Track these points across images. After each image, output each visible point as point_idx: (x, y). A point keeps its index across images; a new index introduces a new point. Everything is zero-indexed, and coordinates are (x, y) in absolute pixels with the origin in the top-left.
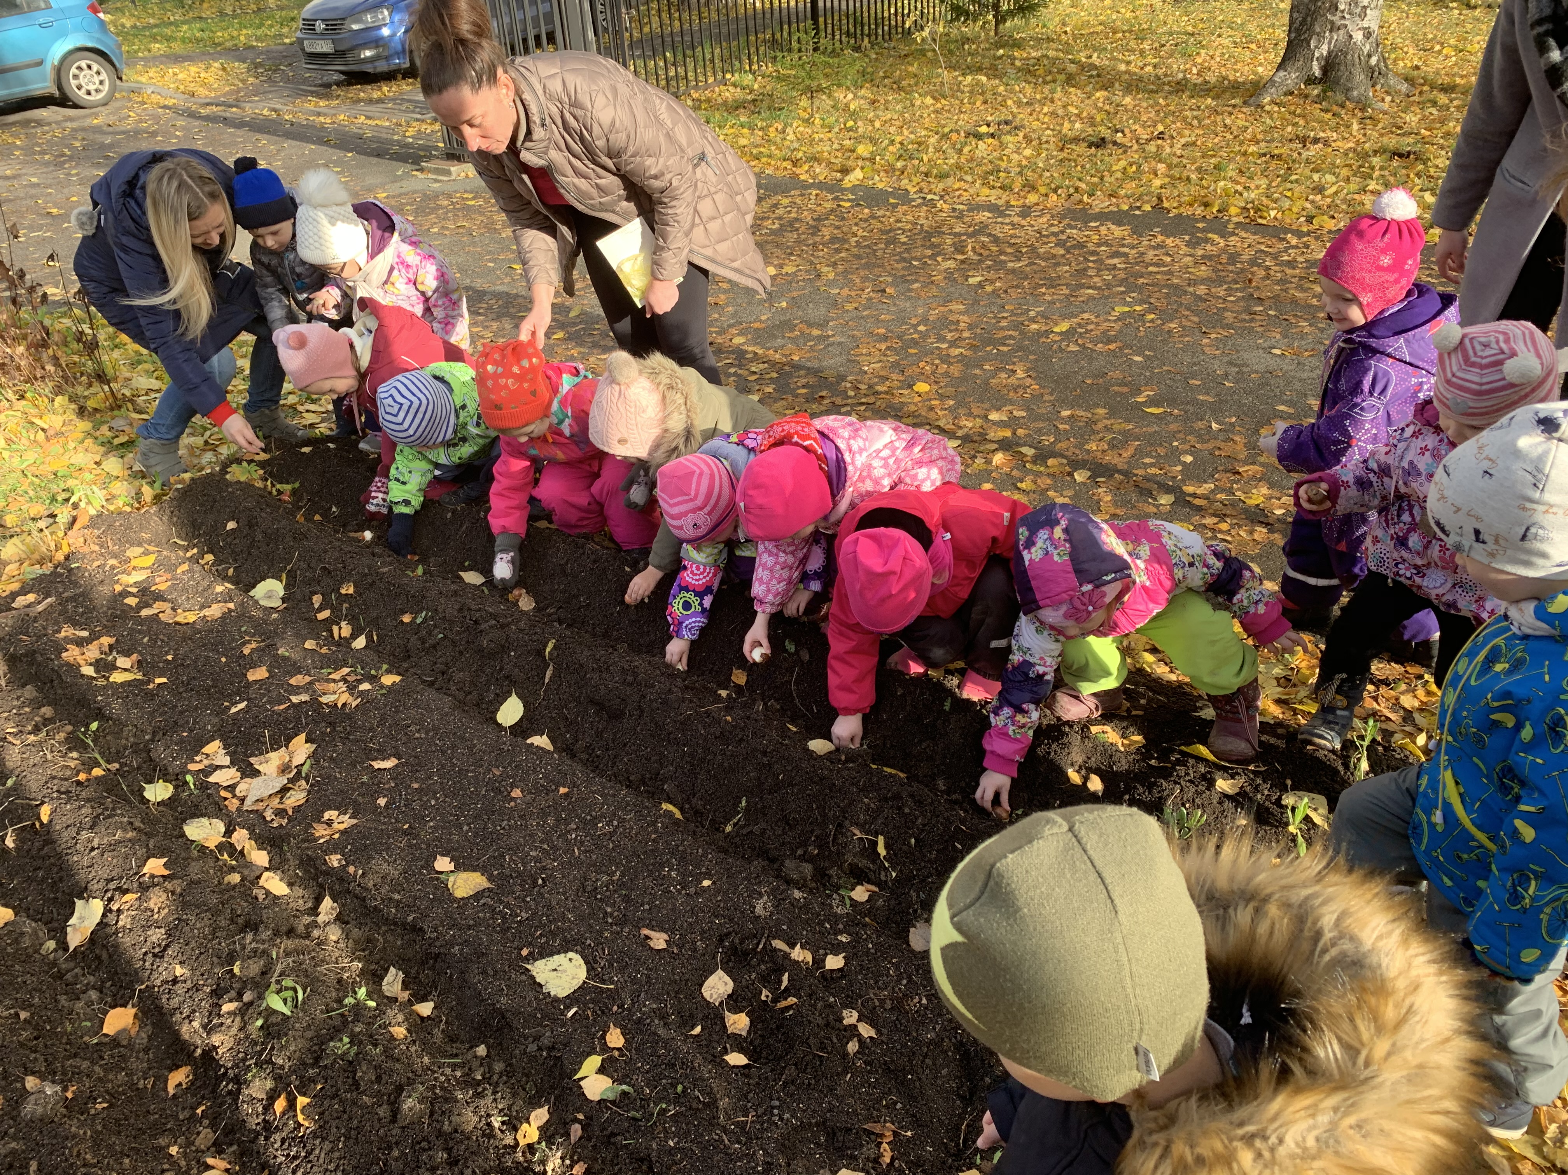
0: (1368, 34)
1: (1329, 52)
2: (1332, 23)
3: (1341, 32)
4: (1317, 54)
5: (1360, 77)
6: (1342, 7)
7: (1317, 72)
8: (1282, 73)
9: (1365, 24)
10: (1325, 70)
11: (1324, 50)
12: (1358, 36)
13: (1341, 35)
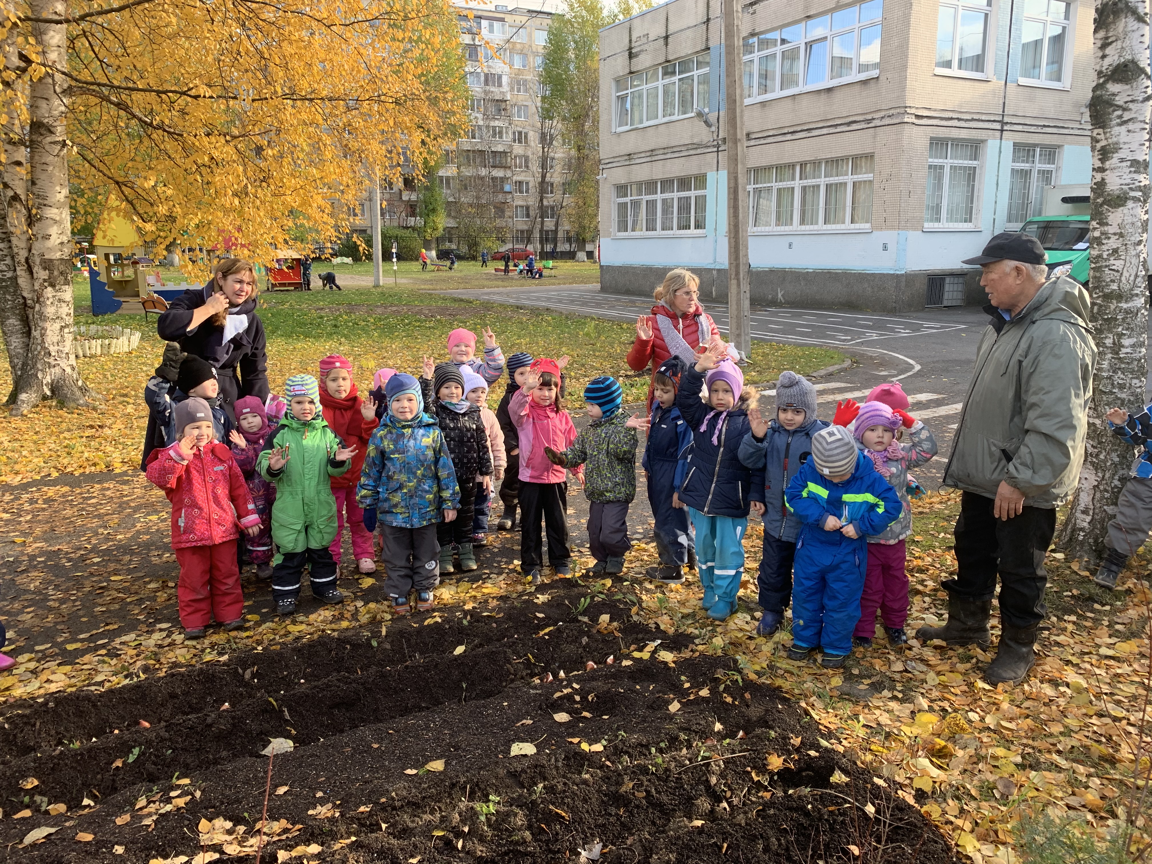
0: (73, 369)
1: (53, 381)
2: (49, 363)
3: (57, 368)
4: (45, 382)
5: (78, 393)
7: (49, 393)
10: (53, 391)
11: (48, 379)
12: (68, 370)
13: (57, 370)
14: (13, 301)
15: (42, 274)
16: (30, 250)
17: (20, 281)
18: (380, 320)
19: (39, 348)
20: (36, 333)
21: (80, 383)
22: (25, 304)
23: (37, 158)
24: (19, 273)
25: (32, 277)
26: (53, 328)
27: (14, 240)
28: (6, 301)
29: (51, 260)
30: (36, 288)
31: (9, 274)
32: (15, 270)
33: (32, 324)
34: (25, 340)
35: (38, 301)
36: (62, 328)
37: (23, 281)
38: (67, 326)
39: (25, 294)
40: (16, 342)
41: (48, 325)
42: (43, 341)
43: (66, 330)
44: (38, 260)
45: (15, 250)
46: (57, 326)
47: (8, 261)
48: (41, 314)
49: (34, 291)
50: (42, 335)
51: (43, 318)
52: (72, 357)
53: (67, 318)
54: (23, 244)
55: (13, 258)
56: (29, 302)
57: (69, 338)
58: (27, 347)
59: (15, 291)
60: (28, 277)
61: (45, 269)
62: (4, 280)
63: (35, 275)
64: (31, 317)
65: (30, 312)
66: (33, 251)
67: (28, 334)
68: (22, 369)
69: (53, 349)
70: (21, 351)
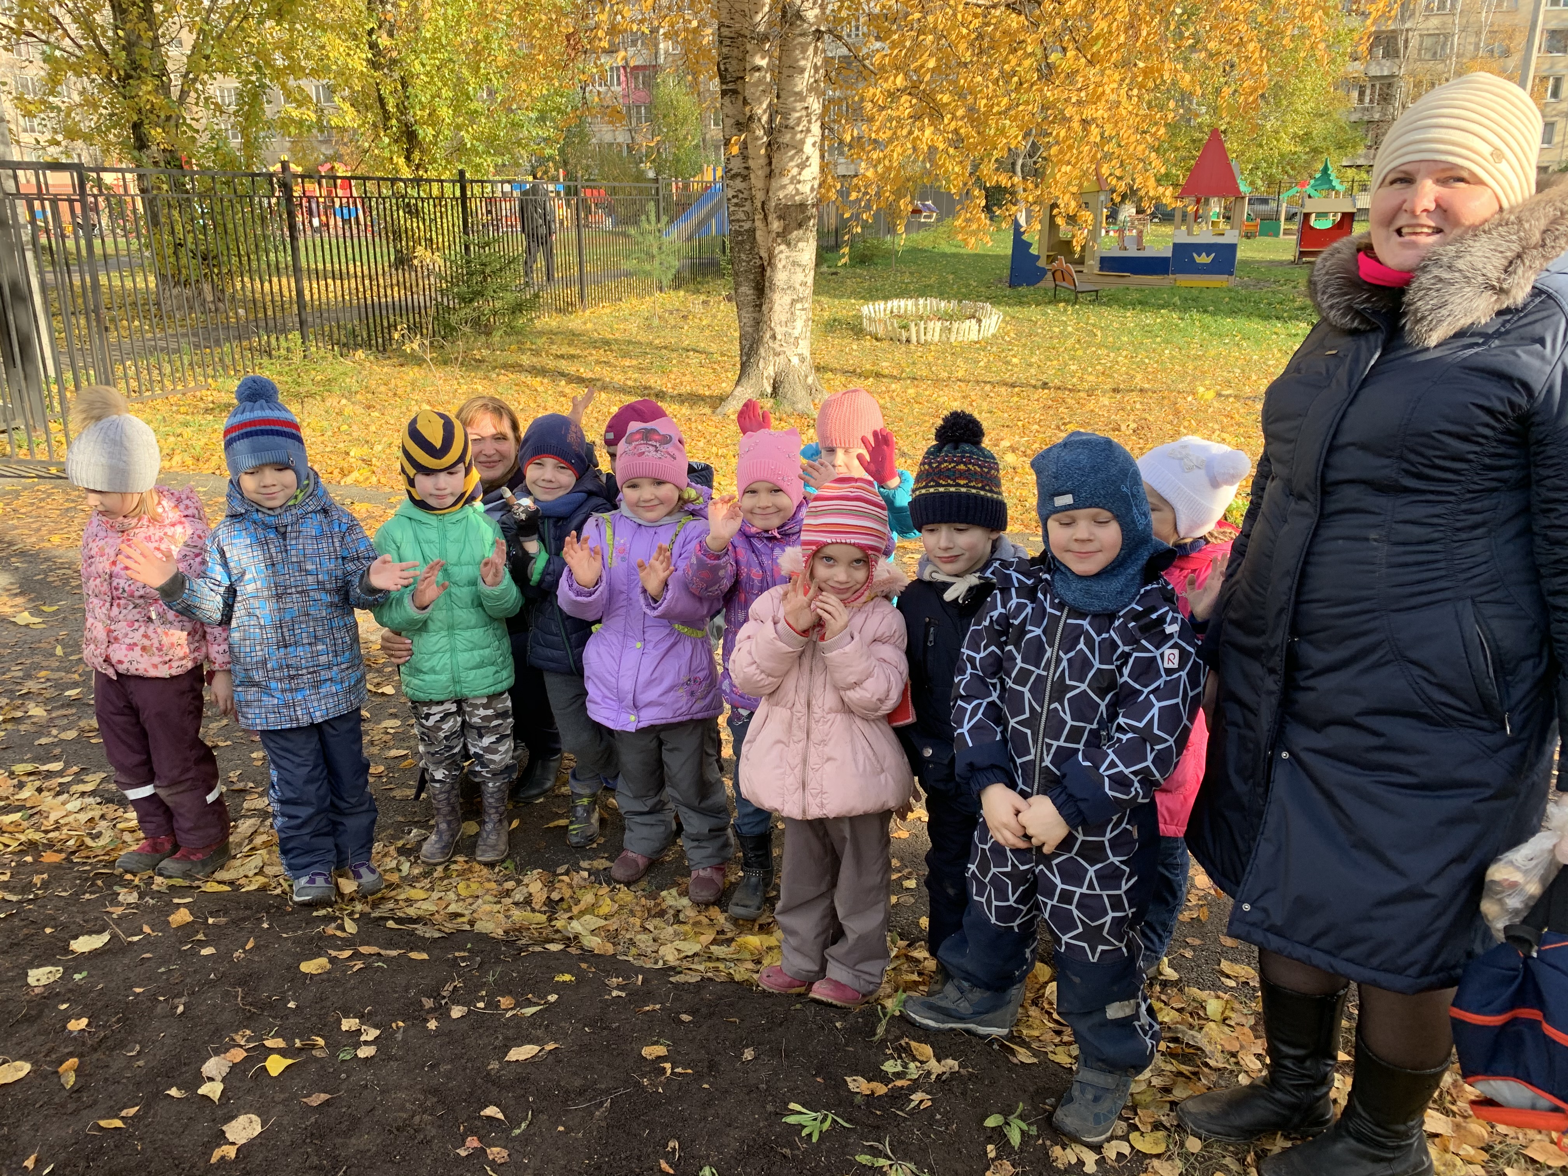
0: (803, 359)
1: (775, 373)
2: (774, 349)
3: (782, 357)
4: (765, 374)
5: (801, 393)
6: (779, 337)
7: (769, 390)
8: (739, 389)
9: (799, 351)
10: (774, 387)
11: (770, 371)
12: (795, 360)
14: (748, 262)
15: (776, 225)
16: (767, 192)
19: (767, 327)
22: (762, 267)
23: (784, 59)
24: (755, 223)
25: (767, 230)
26: (783, 301)
27: (754, 178)
28: (740, 261)
29: (788, 206)
30: (771, 244)
31: (747, 225)
32: (753, 219)
33: (763, 294)
34: (756, 315)
35: (769, 264)
36: (793, 302)
37: (759, 234)
38: (800, 300)
39: (761, 252)
40: (748, 315)
41: (777, 297)
42: (770, 319)
43: (799, 306)
44: (774, 206)
45: (754, 192)
46: (787, 299)
47: (748, 207)
48: (773, 281)
49: (769, 249)
50: (771, 310)
51: (773, 287)
53: (801, 289)
54: (761, 184)
55: (752, 202)
56: (764, 264)
57: (802, 316)
58: (756, 326)
59: (752, 249)
60: (764, 229)
61: (780, 218)
62: (744, 234)
63: (770, 227)
64: (764, 284)
65: (764, 277)
66: (770, 193)
67: (759, 307)
68: (748, 354)
69: (779, 331)
70: (750, 330)
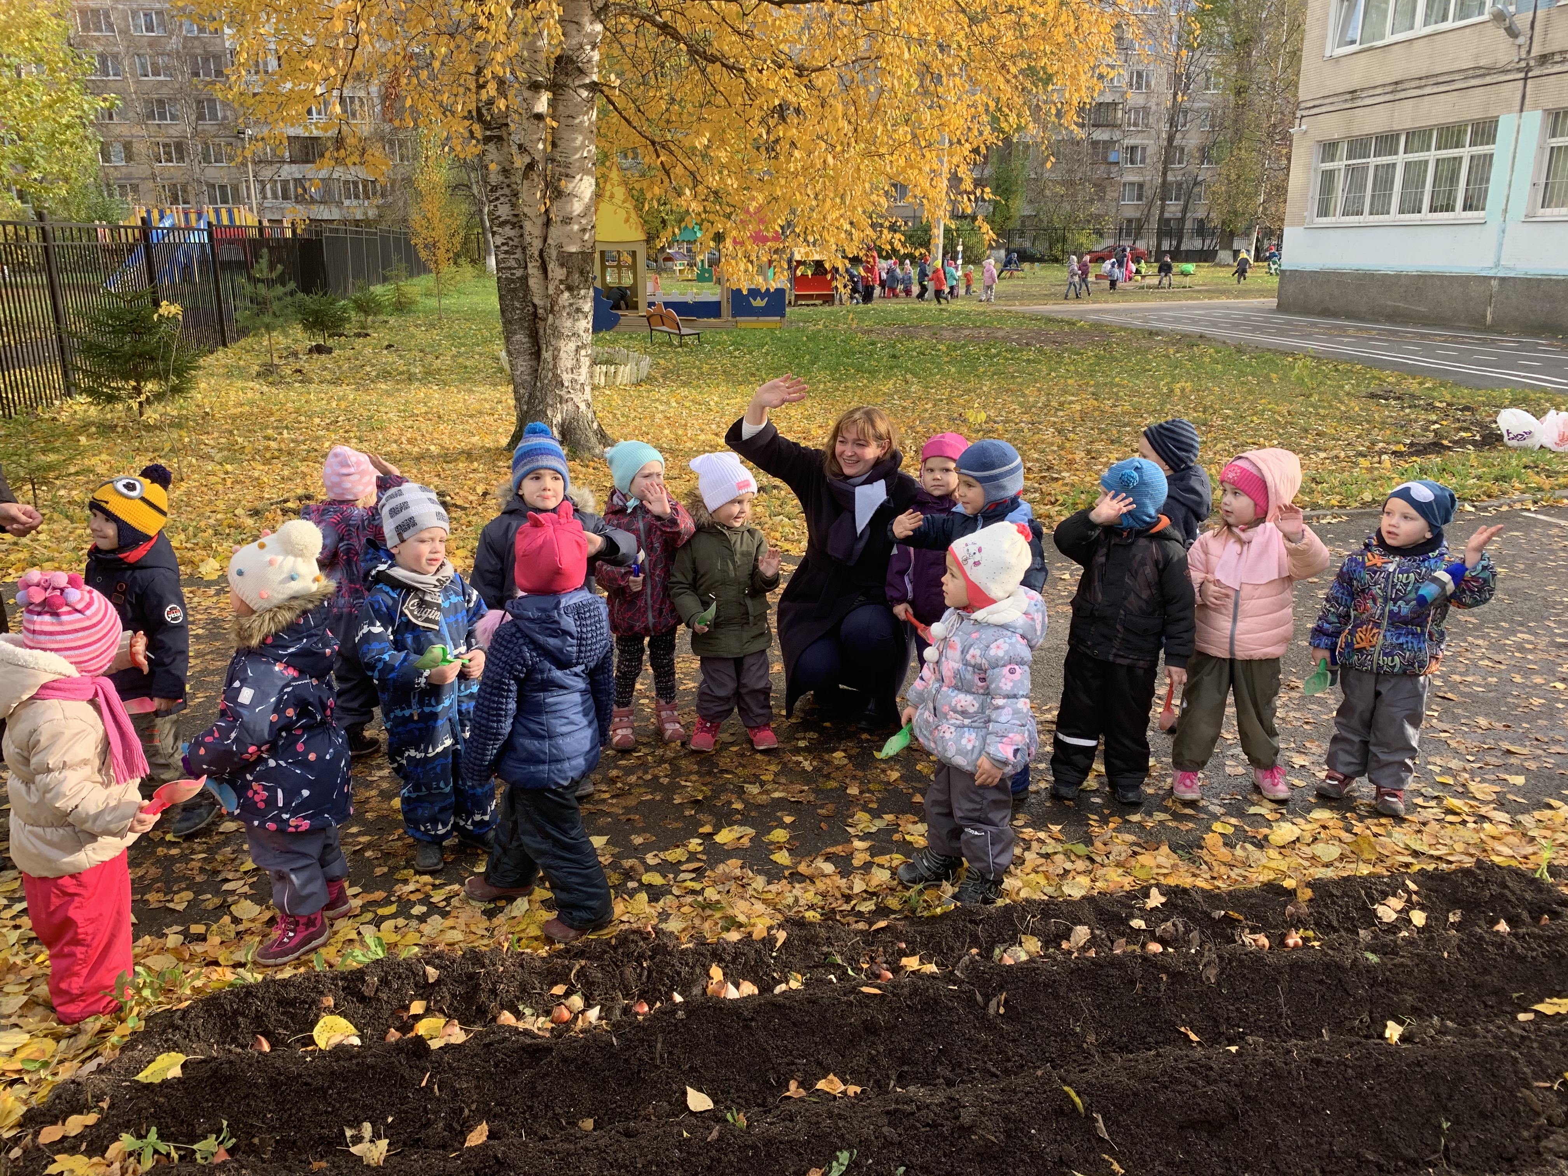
0: (588, 405)
1: (564, 420)
2: (561, 397)
6: (566, 384)
11: (558, 419)
12: (583, 407)
13: (570, 406)
14: (522, 310)
15: (557, 272)
16: (545, 240)
17: (532, 282)
18: (955, 348)
19: (550, 375)
20: (547, 355)
21: (595, 426)
22: (535, 315)
23: (561, 108)
24: (530, 271)
25: (546, 277)
26: (568, 348)
27: (528, 226)
28: (514, 309)
29: (571, 254)
30: (550, 292)
31: (519, 273)
32: (526, 267)
33: (542, 342)
34: (534, 363)
35: (552, 311)
36: (578, 349)
37: (534, 283)
38: (584, 346)
39: (536, 301)
40: (523, 365)
41: (562, 344)
42: (555, 366)
43: (583, 352)
44: (554, 253)
45: (528, 239)
46: (572, 346)
47: (518, 255)
48: (555, 328)
49: (548, 296)
50: (555, 358)
51: (557, 333)
52: (588, 389)
53: (585, 335)
54: (537, 231)
55: (524, 249)
56: (540, 311)
57: (585, 362)
58: (535, 373)
59: (525, 296)
60: (541, 277)
61: (562, 265)
62: (513, 281)
63: (550, 274)
64: (541, 331)
65: (541, 324)
66: (550, 241)
67: (537, 355)
68: (528, 403)
69: (566, 377)
70: (528, 378)
